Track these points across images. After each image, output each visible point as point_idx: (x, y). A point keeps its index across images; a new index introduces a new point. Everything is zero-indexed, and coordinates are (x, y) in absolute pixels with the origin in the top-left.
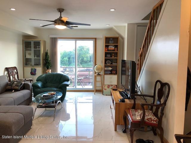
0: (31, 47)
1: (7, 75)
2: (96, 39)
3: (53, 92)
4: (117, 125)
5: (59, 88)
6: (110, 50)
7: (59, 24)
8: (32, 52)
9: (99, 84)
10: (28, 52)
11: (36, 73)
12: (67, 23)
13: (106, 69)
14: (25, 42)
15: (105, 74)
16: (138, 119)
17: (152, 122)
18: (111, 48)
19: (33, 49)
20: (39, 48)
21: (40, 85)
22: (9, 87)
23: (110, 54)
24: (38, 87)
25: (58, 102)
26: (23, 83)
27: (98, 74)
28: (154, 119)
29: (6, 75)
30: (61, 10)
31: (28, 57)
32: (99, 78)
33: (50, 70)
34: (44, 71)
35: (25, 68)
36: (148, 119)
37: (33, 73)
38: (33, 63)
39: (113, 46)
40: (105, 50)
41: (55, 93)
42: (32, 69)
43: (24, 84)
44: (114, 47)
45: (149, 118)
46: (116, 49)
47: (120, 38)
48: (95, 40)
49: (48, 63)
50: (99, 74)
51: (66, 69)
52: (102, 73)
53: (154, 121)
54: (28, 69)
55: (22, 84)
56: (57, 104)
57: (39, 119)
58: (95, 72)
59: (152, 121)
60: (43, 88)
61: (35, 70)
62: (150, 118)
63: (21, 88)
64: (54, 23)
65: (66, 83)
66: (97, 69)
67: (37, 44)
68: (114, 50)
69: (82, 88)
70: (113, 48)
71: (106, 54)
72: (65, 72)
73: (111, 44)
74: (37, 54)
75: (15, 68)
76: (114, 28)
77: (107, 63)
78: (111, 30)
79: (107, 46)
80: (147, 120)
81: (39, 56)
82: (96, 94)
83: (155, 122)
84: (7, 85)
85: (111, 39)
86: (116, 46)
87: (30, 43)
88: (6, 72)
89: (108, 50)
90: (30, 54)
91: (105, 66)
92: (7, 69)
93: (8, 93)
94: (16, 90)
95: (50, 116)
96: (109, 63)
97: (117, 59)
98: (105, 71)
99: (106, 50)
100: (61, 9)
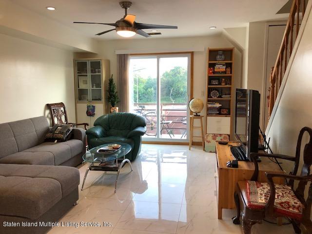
0: (86, 71)
1: (50, 116)
2: (192, 53)
3: (116, 145)
4: (222, 208)
5: (129, 138)
6: (219, 72)
7: (123, 29)
8: (89, 79)
9: (198, 133)
10: (82, 79)
11: (95, 113)
12: (137, 27)
13: (210, 106)
14: (78, 62)
15: (208, 115)
16: (260, 201)
17: (291, 209)
18: (220, 68)
19: (89, 74)
20: (99, 72)
21: (98, 132)
22: (49, 135)
23: (219, 79)
24: (95, 136)
25: (124, 161)
26: (71, 128)
27: (195, 114)
28: (293, 204)
29: (48, 116)
30: (125, 5)
31: (82, 86)
32: (197, 122)
33: (117, 108)
34: (107, 110)
35: (78, 105)
36: (282, 203)
37: (90, 113)
38: (90, 96)
39: (224, 65)
40: (209, 73)
41: (120, 146)
42: (88, 107)
43: (73, 130)
44: (224, 67)
45: (283, 201)
46: (229, 69)
47: (236, 51)
48: (192, 55)
49: (114, 96)
50: (197, 115)
51: (144, 107)
52: (203, 113)
53: (294, 207)
54: (83, 107)
55: (69, 130)
56: (122, 164)
57: (91, 188)
58: (191, 113)
59: (289, 207)
60: (104, 137)
61: (94, 107)
62: (285, 202)
63: (68, 136)
64: (114, 27)
65: (140, 129)
66: (194, 106)
67: (96, 66)
68: (225, 72)
69: (169, 138)
70: (222, 68)
71: (210, 79)
72: (143, 111)
73: (220, 62)
74: (96, 81)
75: (62, 104)
76: (226, 33)
77: (211, 95)
78: (219, 36)
79: (212, 66)
80: (279, 206)
81: (99, 85)
82: (192, 148)
83: (296, 211)
84: (48, 131)
85: (221, 52)
86: (229, 66)
87: (85, 64)
88: (48, 112)
89: (214, 73)
90: (85, 82)
91: (208, 101)
92: (48, 106)
93: (48, 144)
94: (61, 140)
95: (109, 185)
96: (215, 95)
97: (230, 88)
98: (208, 109)
99: (211, 71)
100: (126, 2)
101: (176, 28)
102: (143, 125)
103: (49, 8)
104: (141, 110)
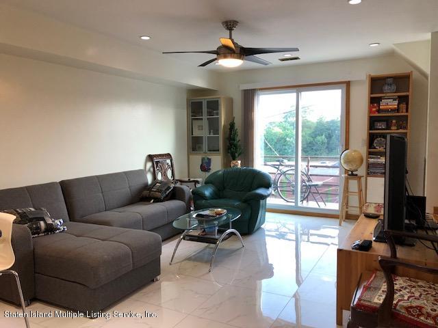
0: (202, 112)
1: (152, 169)
2: (348, 84)
3: (220, 209)
4: (342, 309)
5: (244, 202)
6: (387, 111)
7: (225, 57)
8: (205, 123)
9: (354, 201)
10: (196, 123)
11: (211, 167)
12: (245, 53)
13: (372, 160)
14: (192, 103)
15: (369, 174)
16: (376, 300)
17: (422, 318)
18: (390, 104)
19: (205, 117)
20: (217, 114)
21: (207, 193)
22: (146, 193)
23: (387, 121)
24: (203, 197)
25: (228, 231)
26: (172, 186)
27: (350, 173)
28: (429, 311)
29: (149, 170)
30: (230, 25)
31: (197, 133)
32: (353, 184)
33: (239, 162)
34: (226, 164)
35: (191, 157)
36: (411, 307)
37: (205, 167)
38: (205, 146)
39: (394, 100)
40: (370, 111)
41: (225, 211)
42: (203, 159)
43: (174, 188)
44: (396, 103)
45: (414, 304)
46: (403, 106)
47: (415, 75)
48: (347, 86)
49: (235, 146)
50: (352, 175)
51: (282, 161)
52: (362, 171)
53: (428, 315)
54: (197, 159)
55: (169, 188)
56: (224, 235)
58: (346, 171)
59: (422, 314)
61: (209, 160)
62: (417, 307)
63: (167, 196)
66: (348, 161)
67: (214, 106)
68: (398, 110)
69: (317, 206)
70: (393, 104)
71: (373, 122)
72: (281, 168)
73: (388, 95)
74: (213, 125)
75: (168, 156)
76: (398, 50)
77: (375, 145)
78: (391, 55)
79: (374, 101)
80: (403, 311)
81: (216, 132)
84: (146, 187)
85: (390, 81)
86: (404, 100)
87: (200, 104)
88: (149, 164)
89: (379, 111)
90: (201, 128)
91: (370, 153)
92: (150, 158)
93: (142, 204)
94: (157, 200)
96: (380, 144)
97: (406, 133)
98: (369, 166)
99: (374, 109)
101: (297, 50)
102: (267, 186)
103: (143, 38)
104: (279, 165)
